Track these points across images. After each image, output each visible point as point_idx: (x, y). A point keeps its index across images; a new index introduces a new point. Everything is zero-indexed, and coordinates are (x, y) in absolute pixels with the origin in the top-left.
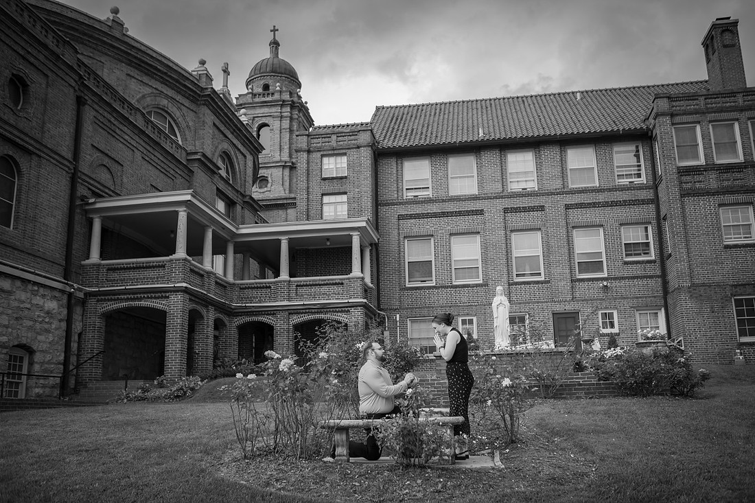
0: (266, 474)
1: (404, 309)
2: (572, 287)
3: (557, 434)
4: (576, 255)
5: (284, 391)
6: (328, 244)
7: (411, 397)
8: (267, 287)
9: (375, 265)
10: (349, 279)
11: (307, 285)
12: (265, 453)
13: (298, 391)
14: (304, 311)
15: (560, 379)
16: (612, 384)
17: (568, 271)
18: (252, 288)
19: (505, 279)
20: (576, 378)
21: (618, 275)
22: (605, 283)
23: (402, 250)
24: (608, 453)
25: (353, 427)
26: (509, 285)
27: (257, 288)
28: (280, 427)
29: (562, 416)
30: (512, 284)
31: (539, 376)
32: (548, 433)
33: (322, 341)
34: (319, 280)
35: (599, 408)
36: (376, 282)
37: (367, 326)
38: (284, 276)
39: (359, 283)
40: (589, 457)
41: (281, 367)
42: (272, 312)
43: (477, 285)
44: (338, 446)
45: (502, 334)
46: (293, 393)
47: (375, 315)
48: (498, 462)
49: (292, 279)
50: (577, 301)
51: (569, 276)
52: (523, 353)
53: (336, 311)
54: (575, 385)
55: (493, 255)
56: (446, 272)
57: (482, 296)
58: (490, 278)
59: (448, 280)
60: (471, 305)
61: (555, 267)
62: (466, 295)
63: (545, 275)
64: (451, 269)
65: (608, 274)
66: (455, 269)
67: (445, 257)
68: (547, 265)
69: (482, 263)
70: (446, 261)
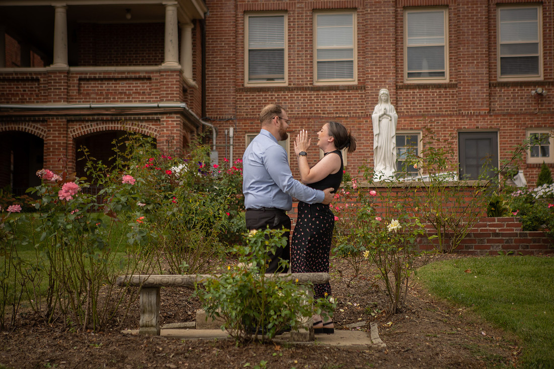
0: (35, 353)
1: (240, 120)
2: (490, 95)
3: (462, 302)
4: (499, 48)
5: (65, 230)
6: (129, 16)
7: (255, 242)
8: (33, 80)
9: (199, 53)
10: (160, 71)
11: (95, 79)
12: (34, 322)
13: (87, 230)
14: (91, 118)
15: (467, 226)
16: (542, 235)
17: (485, 71)
18: (9, 80)
19: (391, 79)
20: (490, 226)
22: (539, 90)
23: (240, 31)
24: (536, 331)
25: (168, 285)
26: (397, 89)
27: (18, 80)
28: (57, 283)
29: (470, 277)
30: (402, 88)
31: (437, 220)
32: (448, 301)
33: (119, 162)
34: (115, 72)
35: (523, 268)
36: (199, 78)
37: (185, 143)
38: (60, 63)
39: (175, 79)
40: (508, 336)
41: (62, 194)
42: (43, 117)
43: (349, 88)
44: (144, 312)
45: (384, 159)
46: (80, 233)
47: (197, 128)
48: (377, 340)
49: (73, 69)
50: (497, 115)
51: (485, 79)
52: (415, 187)
53: (139, 120)
54: (489, 235)
55: (375, 43)
56: (304, 66)
57: (356, 104)
58: (370, 77)
59: (307, 78)
60: (339, 117)
61: (466, 64)
62: (333, 102)
63: (450, 75)
64: (312, 62)
65: (545, 76)
66: (318, 62)
67: (304, 45)
68: (455, 61)
69: (358, 55)
70: (306, 51)
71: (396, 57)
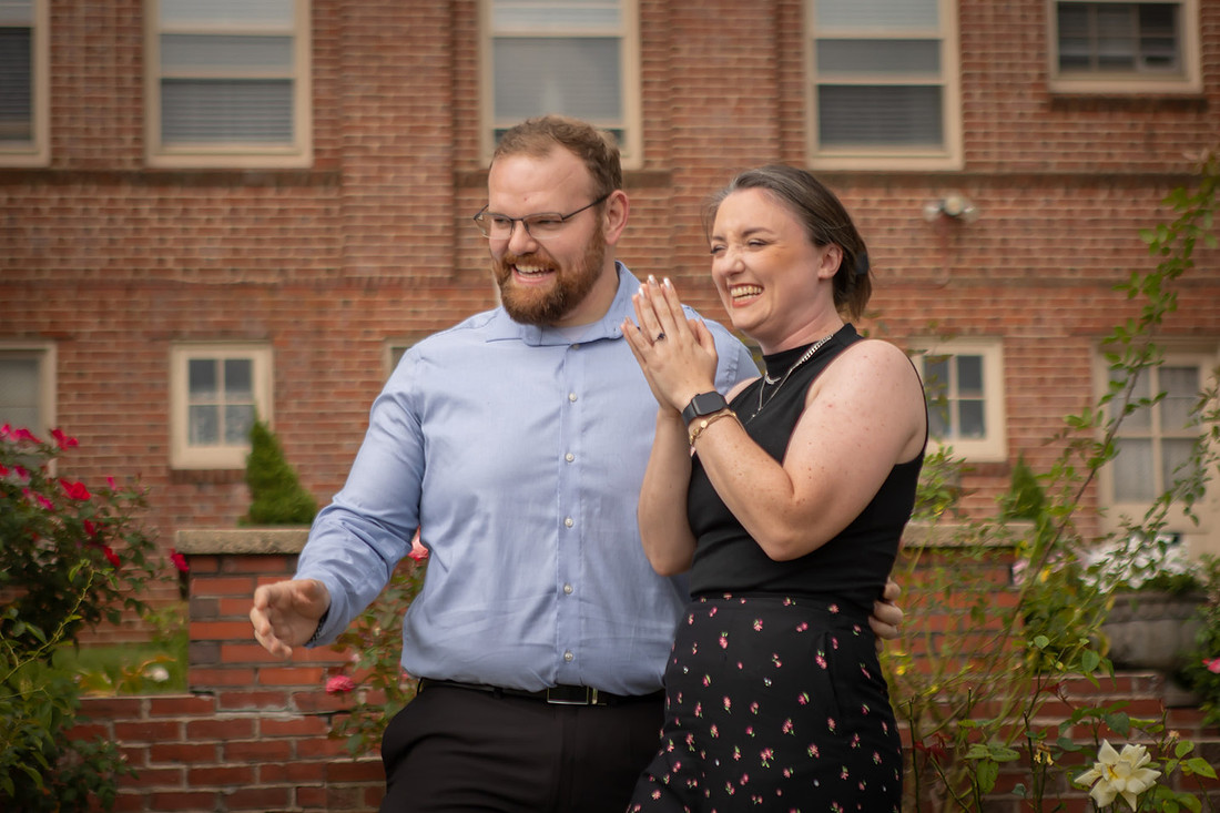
17: (763, 129)
19: (435, 150)
21: (1017, 159)
22: (954, 202)
26: (455, 187)
30: (473, 183)
43: (282, 178)
55: (377, 19)
56: (112, 95)
57: (306, 241)
58: (358, 143)
59: (121, 141)
60: (244, 286)
61: (700, 105)
62: (218, 231)
63: (646, 144)
64: (139, 80)
65: (968, 155)
66: (166, 83)
67: (113, 15)
68: (661, 94)
69: (315, 62)
70: (119, 39)
71: (455, 73)
